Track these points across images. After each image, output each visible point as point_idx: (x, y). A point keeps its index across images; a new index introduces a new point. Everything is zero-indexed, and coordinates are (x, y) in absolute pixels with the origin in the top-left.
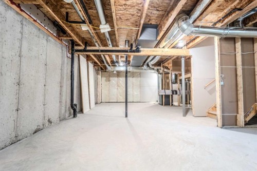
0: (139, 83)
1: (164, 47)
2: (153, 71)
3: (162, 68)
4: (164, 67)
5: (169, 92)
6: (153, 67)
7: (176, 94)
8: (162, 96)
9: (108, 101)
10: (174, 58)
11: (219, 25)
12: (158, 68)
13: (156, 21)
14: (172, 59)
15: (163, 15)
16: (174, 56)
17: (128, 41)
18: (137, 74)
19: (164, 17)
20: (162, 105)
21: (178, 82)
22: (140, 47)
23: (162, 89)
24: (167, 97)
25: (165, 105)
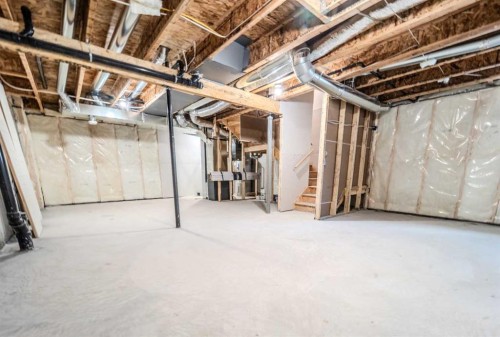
0: (156, 156)
1: (243, 89)
2: (194, 131)
3: (215, 128)
4: (220, 126)
5: (228, 176)
6: (198, 123)
7: (241, 178)
8: (216, 183)
9: (70, 202)
10: (246, 111)
11: (335, 78)
12: (208, 125)
13: (254, 32)
14: (243, 112)
15: (271, 28)
16: (247, 108)
17: (168, 50)
18: (148, 133)
19: (272, 32)
20: (216, 199)
21: (243, 157)
22: (200, 76)
23: (215, 170)
24: (225, 184)
25: (223, 199)
